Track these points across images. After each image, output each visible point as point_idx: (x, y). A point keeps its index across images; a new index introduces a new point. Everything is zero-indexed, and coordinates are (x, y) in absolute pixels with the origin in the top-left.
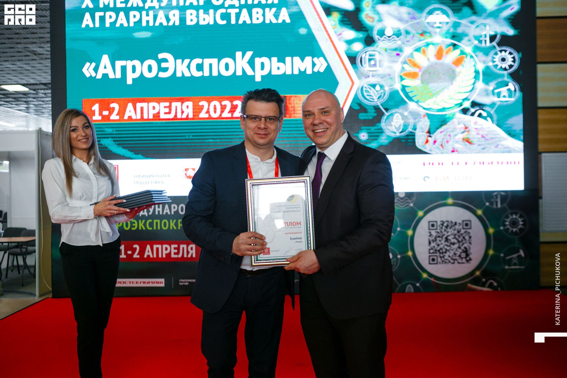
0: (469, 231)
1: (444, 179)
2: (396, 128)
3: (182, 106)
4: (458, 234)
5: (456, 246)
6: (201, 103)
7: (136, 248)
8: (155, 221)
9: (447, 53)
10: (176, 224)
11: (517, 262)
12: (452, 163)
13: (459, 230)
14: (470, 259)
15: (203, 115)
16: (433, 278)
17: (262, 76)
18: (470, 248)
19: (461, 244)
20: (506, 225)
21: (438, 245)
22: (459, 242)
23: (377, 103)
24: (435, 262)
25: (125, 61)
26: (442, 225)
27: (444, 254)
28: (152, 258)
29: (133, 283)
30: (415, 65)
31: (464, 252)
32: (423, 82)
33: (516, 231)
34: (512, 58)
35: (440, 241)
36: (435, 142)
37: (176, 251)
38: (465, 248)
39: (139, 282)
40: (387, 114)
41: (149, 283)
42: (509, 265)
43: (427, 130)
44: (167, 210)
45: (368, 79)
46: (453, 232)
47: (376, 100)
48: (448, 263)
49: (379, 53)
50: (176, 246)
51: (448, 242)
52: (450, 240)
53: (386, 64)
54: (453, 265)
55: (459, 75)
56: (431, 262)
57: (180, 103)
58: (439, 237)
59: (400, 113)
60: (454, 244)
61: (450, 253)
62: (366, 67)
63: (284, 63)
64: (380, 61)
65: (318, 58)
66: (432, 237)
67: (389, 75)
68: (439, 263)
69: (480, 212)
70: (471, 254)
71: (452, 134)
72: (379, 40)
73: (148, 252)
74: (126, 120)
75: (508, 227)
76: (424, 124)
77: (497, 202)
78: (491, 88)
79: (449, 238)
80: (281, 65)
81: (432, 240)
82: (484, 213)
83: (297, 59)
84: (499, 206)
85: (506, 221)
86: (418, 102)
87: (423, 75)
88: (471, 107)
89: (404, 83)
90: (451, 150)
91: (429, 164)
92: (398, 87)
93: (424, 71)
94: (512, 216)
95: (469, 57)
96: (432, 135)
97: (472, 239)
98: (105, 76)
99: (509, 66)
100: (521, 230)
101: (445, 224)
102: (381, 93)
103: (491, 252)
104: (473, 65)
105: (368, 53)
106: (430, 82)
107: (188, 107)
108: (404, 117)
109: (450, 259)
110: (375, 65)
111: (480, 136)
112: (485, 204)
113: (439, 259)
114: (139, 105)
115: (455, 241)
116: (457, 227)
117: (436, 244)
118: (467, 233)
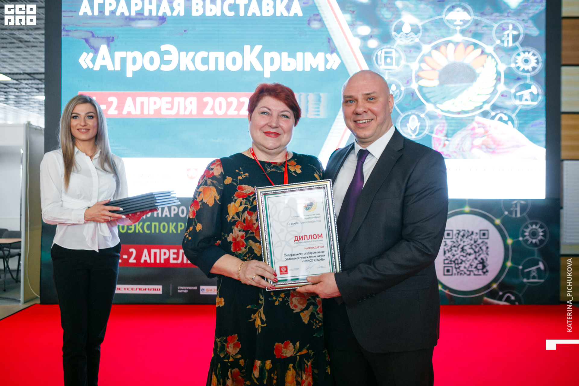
0: (486, 241)
2: (411, 129)
3: (185, 101)
4: (475, 244)
5: (472, 257)
6: (205, 99)
7: (132, 253)
8: (153, 224)
10: (176, 228)
11: (536, 275)
12: (471, 169)
13: (476, 240)
15: (207, 112)
16: (448, 290)
18: (487, 259)
19: (478, 254)
20: (526, 236)
21: (454, 255)
22: (475, 252)
24: (450, 273)
25: (125, 52)
27: (460, 265)
28: (149, 263)
29: (128, 289)
31: (480, 263)
33: (536, 242)
34: (536, 59)
35: (456, 251)
37: (175, 256)
38: (482, 259)
39: (134, 288)
40: (403, 115)
41: (146, 289)
42: (528, 278)
44: (166, 213)
46: (470, 242)
48: (463, 275)
49: (396, 51)
50: (175, 251)
51: (464, 253)
52: (466, 250)
53: (403, 62)
54: (469, 276)
55: (479, 76)
56: (446, 273)
57: (183, 98)
58: (454, 246)
59: (417, 115)
60: (470, 254)
61: (466, 264)
62: (381, 65)
63: (295, 59)
64: (396, 60)
65: (331, 54)
66: (447, 247)
68: (454, 274)
70: (488, 265)
72: (396, 37)
73: (145, 257)
74: (124, 115)
75: (527, 237)
77: (516, 212)
78: (513, 91)
79: (465, 248)
80: (291, 60)
81: (448, 250)
82: (503, 222)
83: (308, 55)
84: (519, 215)
85: (525, 232)
86: (436, 103)
88: (491, 110)
89: (422, 83)
92: (414, 86)
94: (532, 226)
95: (490, 57)
97: (489, 249)
98: (104, 67)
99: (532, 68)
100: (541, 241)
101: (461, 234)
102: (397, 93)
103: (509, 264)
104: (495, 66)
105: (384, 51)
107: (191, 103)
108: (420, 119)
109: (465, 270)
112: (503, 213)
113: (454, 270)
114: (139, 100)
115: (471, 251)
116: (474, 236)
117: (451, 254)
118: (484, 243)
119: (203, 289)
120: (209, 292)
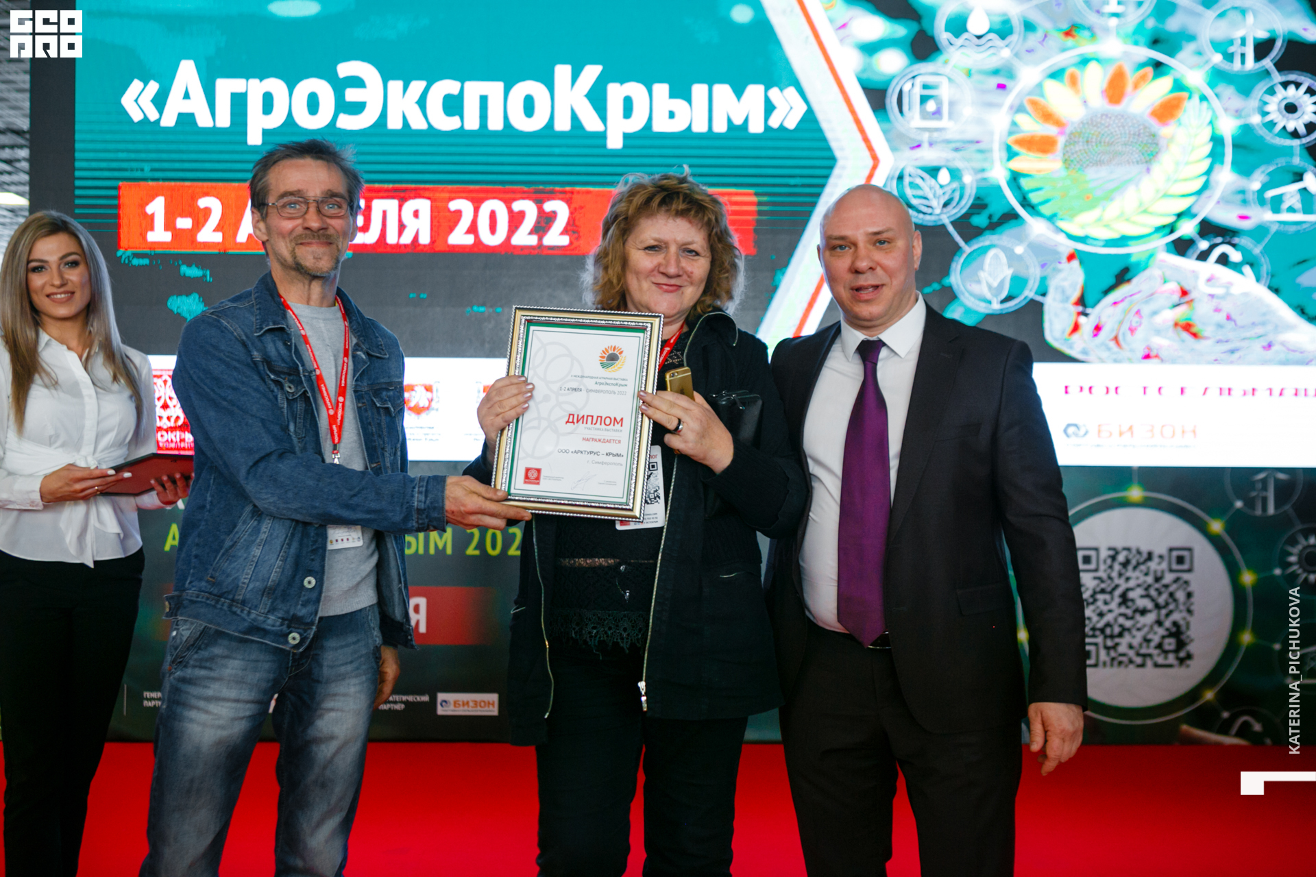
0: (1186, 576)
1: (1121, 434)
2: (990, 287)
3: (400, 210)
4: (1157, 586)
5: (1150, 618)
6: (454, 205)
9: (1136, 86)
12: (1145, 388)
13: (1159, 574)
14: (1189, 656)
15: (459, 237)
17: (626, 136)
18: (1188, 625)
19: (1164, 612)
20: (1290, 564)
21: (1101, 615)
22: (1158, 606)
23: (940, 220)
25: (243, 81)
26: (1113, 558)
27: (1117, 640)
30: (1047, 117)
31: (1171, 635)
32: (1067, 162)
34: (1314, 103)
35: (1106, 603)
36: (1098, 328)
38: (1175, 624)
40: (967, 249)
43: (1076, 295)
45: (918, 152)
46: (1142, 579)
47: (938, 211)
48: (1127, 666)
49: (950, 80)
51: (1128, 607)
52: (1133, 600)
53: (968, 111)
54: (1141, 670)
55: (1167, 147)
57: (395, 203)
58: (1103, 591)
59: (1004, 249)
60: (1143, 612)
61: (1134, 637)
62: (912, 117)
63: (689, 101)
64: (951, 104)
65: (781, 90)
67: (978, 142)
68: (1101, 664)
69: (1216, 526)
70: (1192, 640)
71: (1146, 310)
72: (951, 44)
74: (241, 244)
75: (1294, 568)
76: (1071, 279)
77: (1265, 501)
78: (1255, 185)
79: (1131, 595)
80: (679, 105)
82: (1229, 529)
83: (723, 91)
84: (1271, 510)
85: (1289, 554)
86: (1055, 218)
87: (1070, 144)
88: (1198, 236)
89: (1016, 165)
90: (1142, 354)
91: (1079, 389)
92: (999, 175)
93: (1071, 133)
94: (1306, 538)
95: (1196, 98)
96: (1088, 310)
97: (1193, 600)
98: (186, 119)
99: (1306, 125)
101: (1121, 558)
102: (954, 191)
103: (1247, 638)
104: (1208, 120)
105: (918, 81)
106: (1088, 165)
107: (416, 214)
108: (1012, 258)
109: (1131, 653)
110: (937, 113)
111: (1221, 317)
112: (1231, 505)
113: (1103, 653)
115: (1147, 604)
116: (1153, 565)
117: (1094, 611)
118: (1181, 582)
119: (445, 701)
120: (461, 708)
